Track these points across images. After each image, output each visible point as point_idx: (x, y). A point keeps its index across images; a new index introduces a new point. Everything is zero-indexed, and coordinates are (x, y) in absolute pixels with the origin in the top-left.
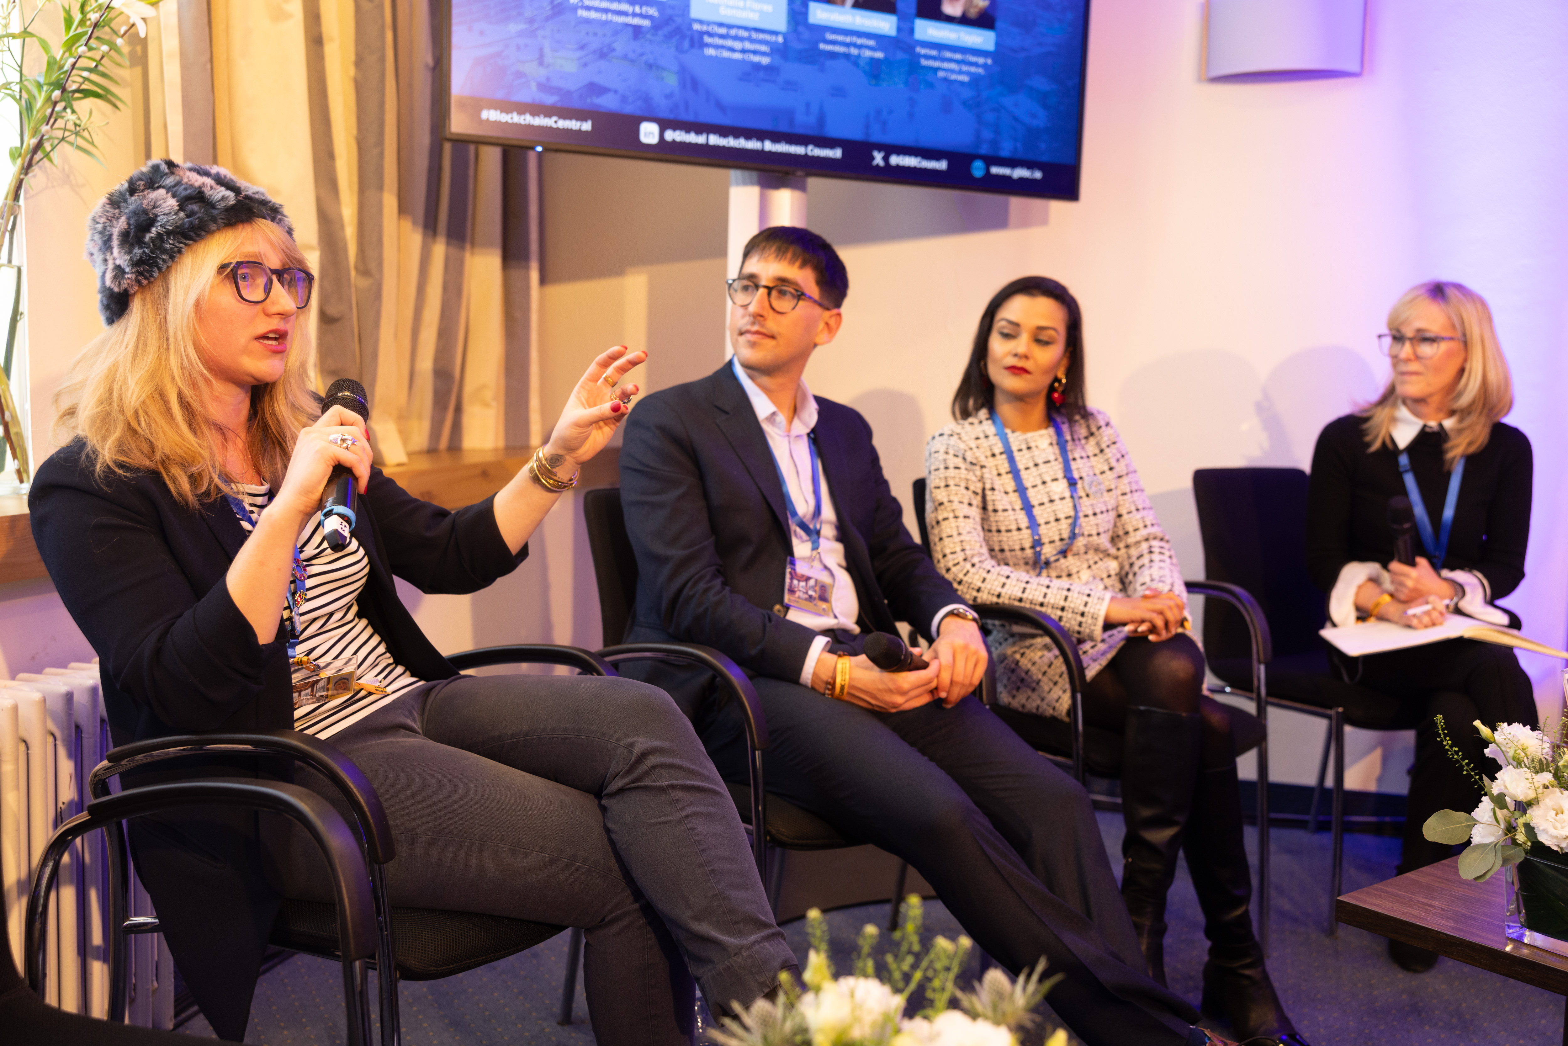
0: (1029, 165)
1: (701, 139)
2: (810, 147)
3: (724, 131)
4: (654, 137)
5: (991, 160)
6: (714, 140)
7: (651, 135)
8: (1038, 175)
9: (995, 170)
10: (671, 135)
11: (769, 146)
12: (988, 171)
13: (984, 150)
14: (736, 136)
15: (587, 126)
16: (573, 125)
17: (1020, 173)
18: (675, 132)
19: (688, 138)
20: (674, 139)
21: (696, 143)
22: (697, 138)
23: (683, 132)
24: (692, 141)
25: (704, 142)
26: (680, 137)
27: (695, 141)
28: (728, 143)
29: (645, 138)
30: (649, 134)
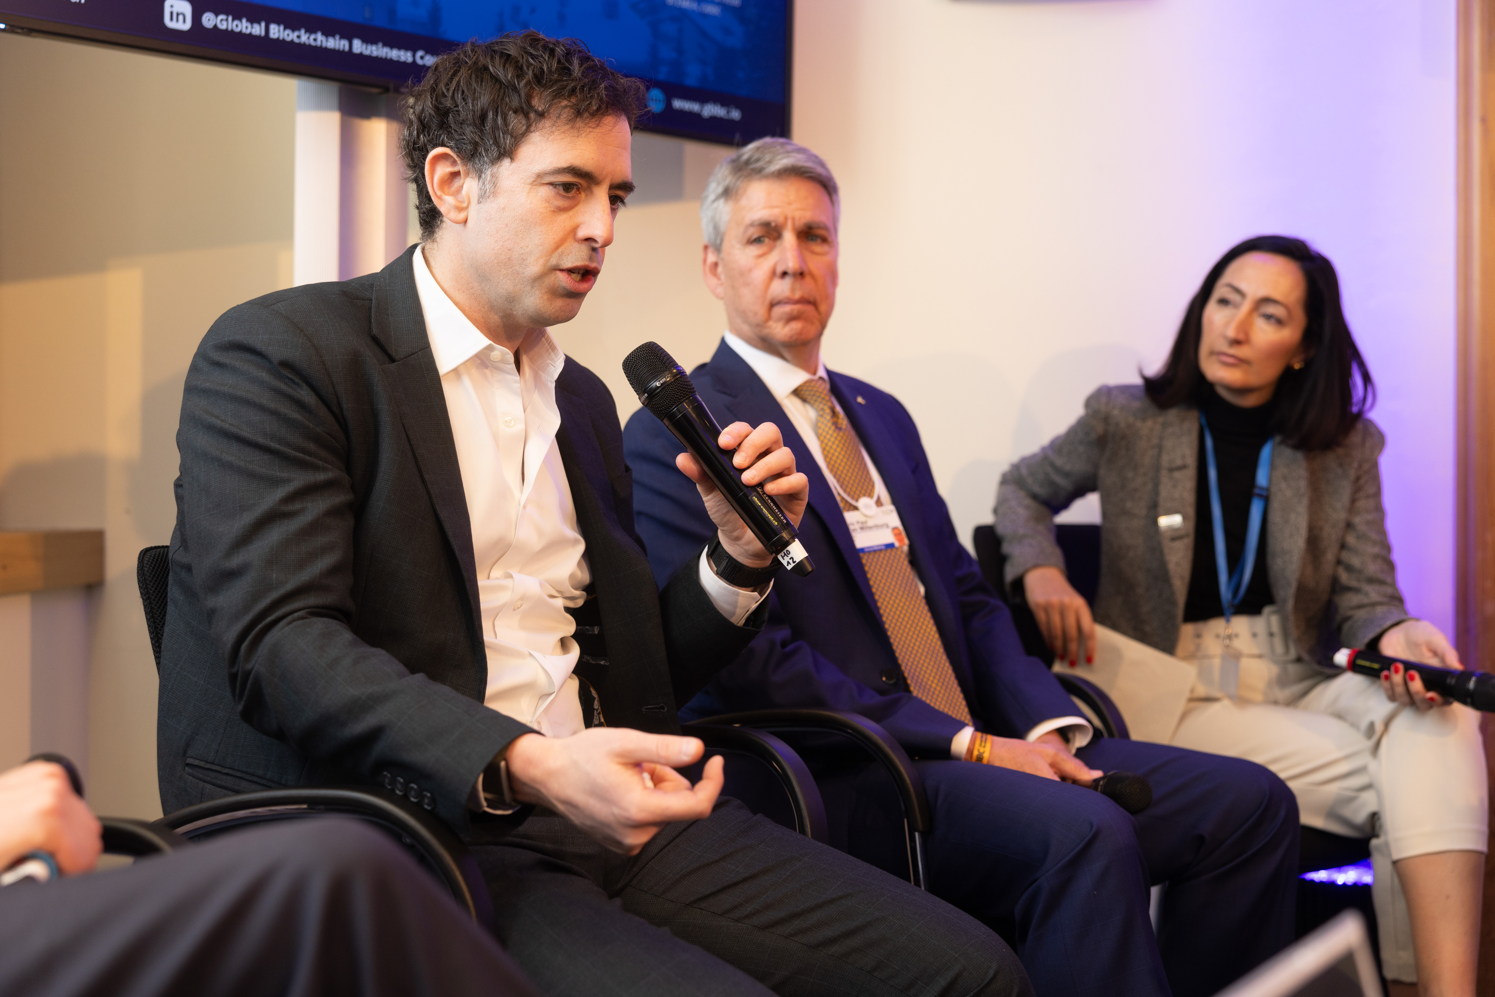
0: (724, 101)
1: (258, 30)
2: (420, 53)
3: (291, 21)
4: (184, 21)
5: (672, 90)
6: (276, 31)
7: (181, 18)
8: (736, 115)
9: (678, 104)
10: (209, 20)
11: (358, 46)
12: (669, 105)
13: (663, 74)
14: (310, 30)
17: (712, 110)
18: (217, 15)
19: (237, 26)
20: (215, 26)
21: (250, 34)
22: (252, 27)
23: (230, 18)
24: (244, 31)
25: (263, 34)
26: (225, 23)
27: (248, 31)
28: (299, 37)
29: (172, 19)
30: (178, 14)
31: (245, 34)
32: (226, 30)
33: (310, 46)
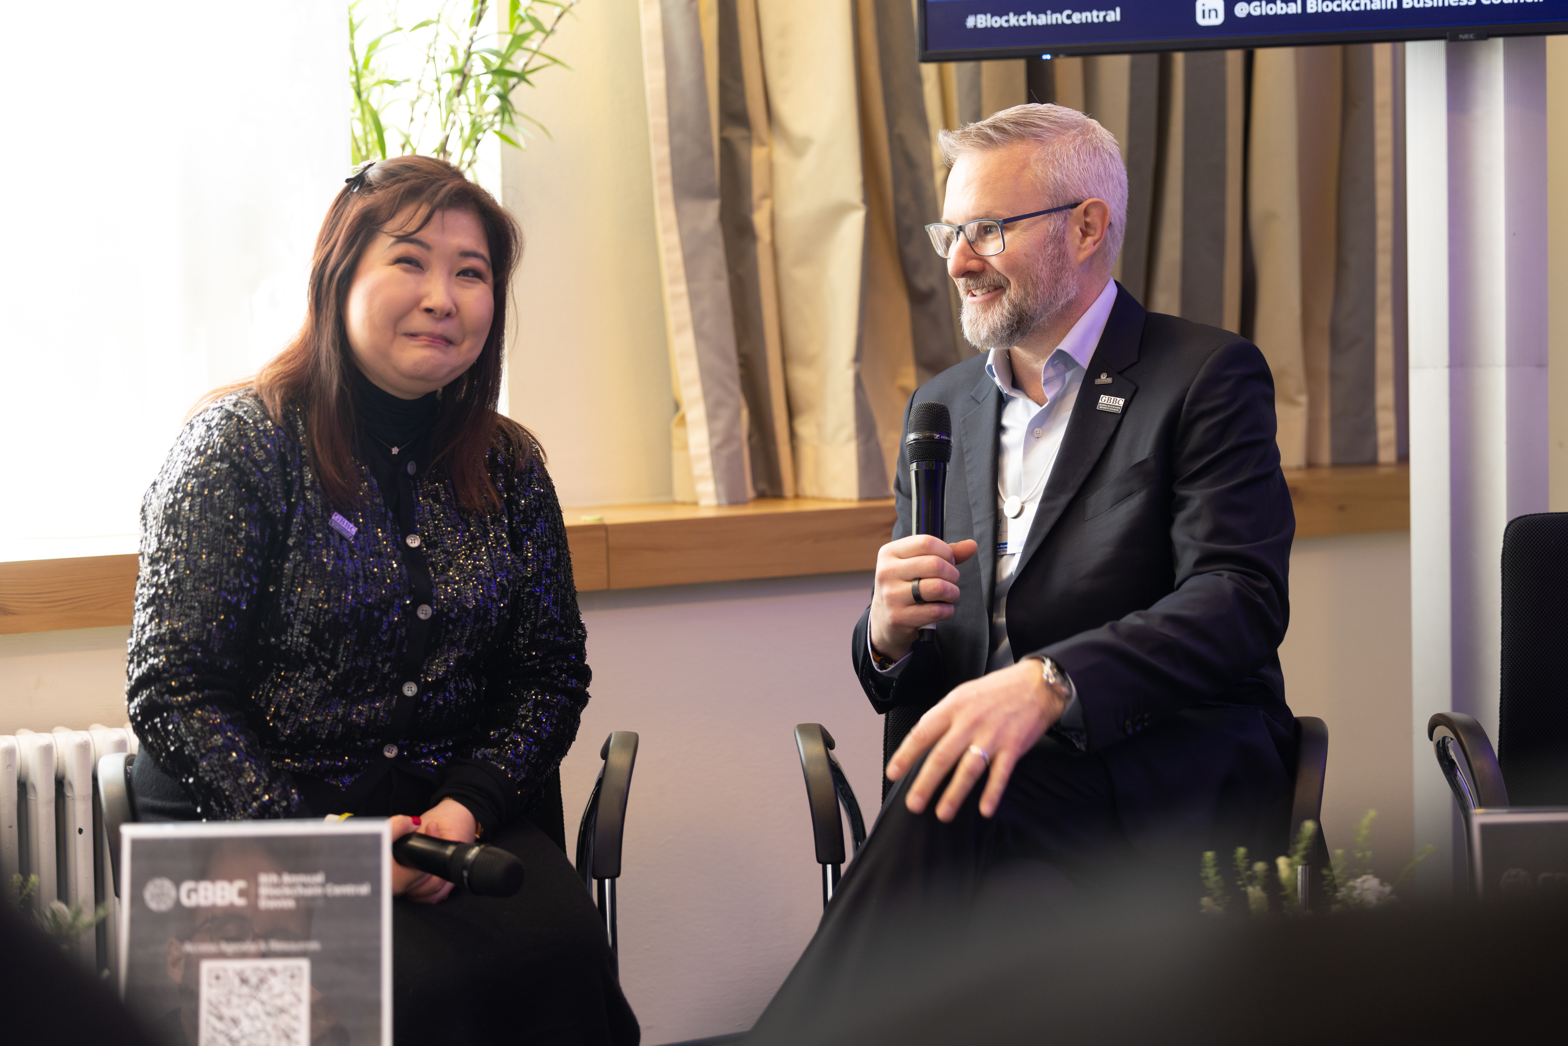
1: (1293, 8)
4: (1217, 15)
6: (1315, 5)
7: (1213, 13)
10: (1241, 10)
15: (1114, 16)
16: (1094, 16)
18: (1249, 4)
19: (1271, 9)
20: (1249, 14)
21: (1287, 13)
22: (1287, 7)
23: (1264, 3)
24: (1279, 12)
25: (1300, 11)
26: (1258, 9)
27: (1283, 12)
28: (1339, 6)
29: (1204, 17)
30: (1210, 11)
31: (1281, 15)
32: (1261, 15)
33: (1353, 11)
